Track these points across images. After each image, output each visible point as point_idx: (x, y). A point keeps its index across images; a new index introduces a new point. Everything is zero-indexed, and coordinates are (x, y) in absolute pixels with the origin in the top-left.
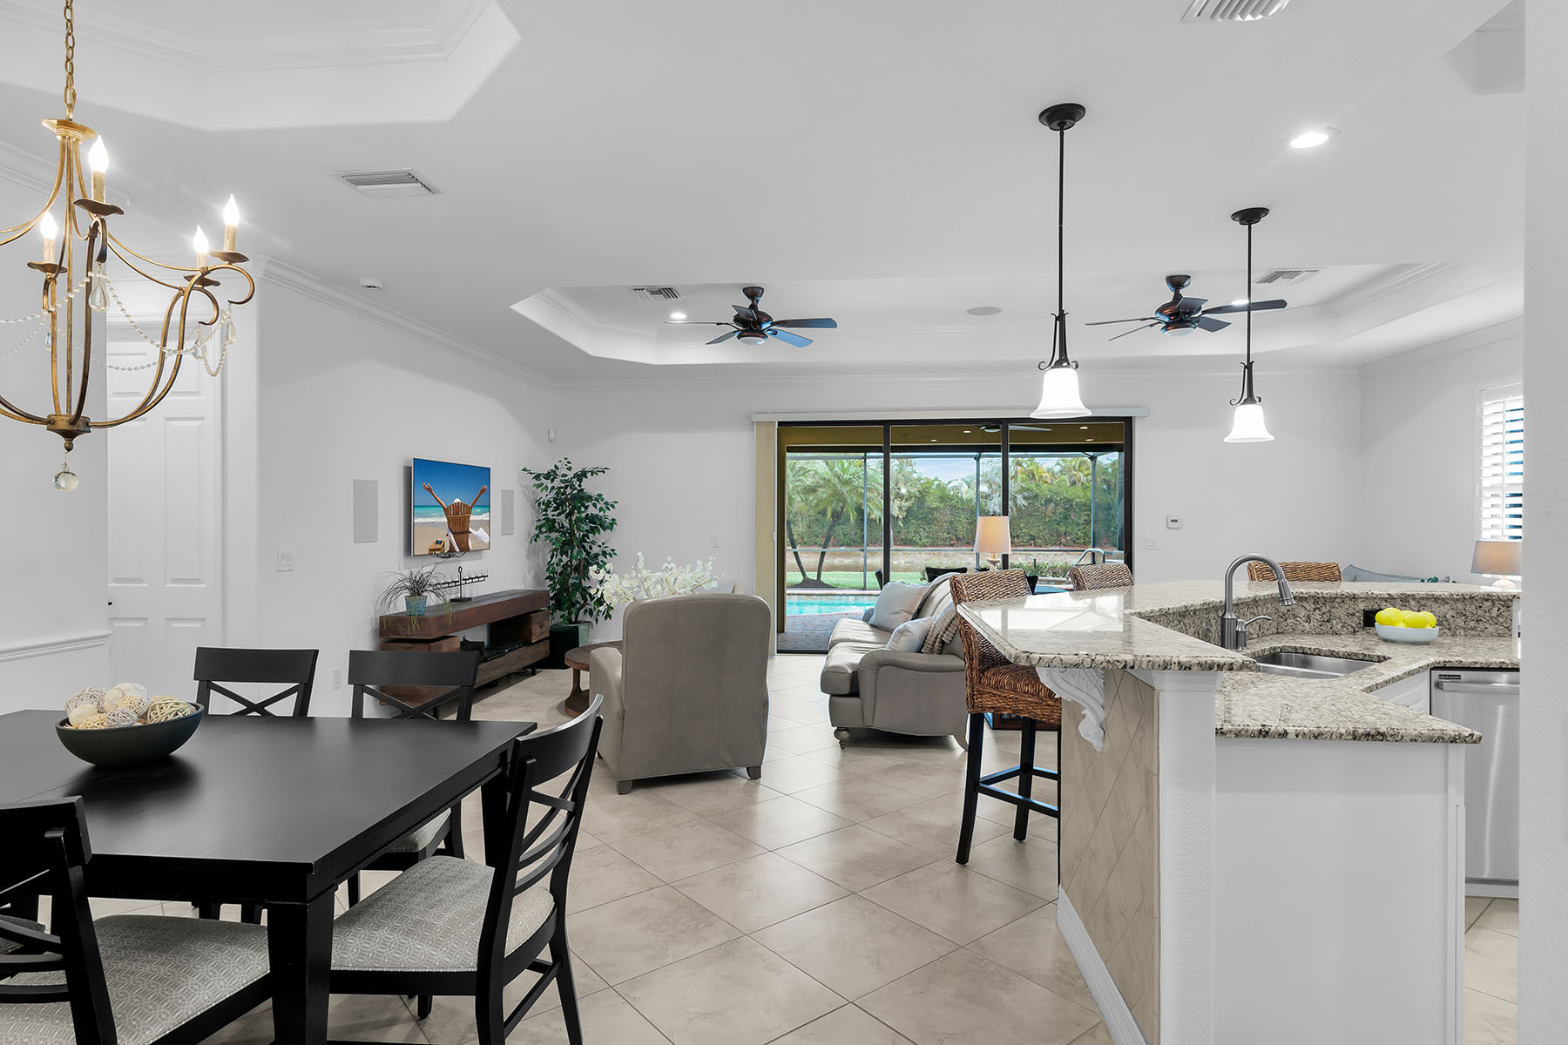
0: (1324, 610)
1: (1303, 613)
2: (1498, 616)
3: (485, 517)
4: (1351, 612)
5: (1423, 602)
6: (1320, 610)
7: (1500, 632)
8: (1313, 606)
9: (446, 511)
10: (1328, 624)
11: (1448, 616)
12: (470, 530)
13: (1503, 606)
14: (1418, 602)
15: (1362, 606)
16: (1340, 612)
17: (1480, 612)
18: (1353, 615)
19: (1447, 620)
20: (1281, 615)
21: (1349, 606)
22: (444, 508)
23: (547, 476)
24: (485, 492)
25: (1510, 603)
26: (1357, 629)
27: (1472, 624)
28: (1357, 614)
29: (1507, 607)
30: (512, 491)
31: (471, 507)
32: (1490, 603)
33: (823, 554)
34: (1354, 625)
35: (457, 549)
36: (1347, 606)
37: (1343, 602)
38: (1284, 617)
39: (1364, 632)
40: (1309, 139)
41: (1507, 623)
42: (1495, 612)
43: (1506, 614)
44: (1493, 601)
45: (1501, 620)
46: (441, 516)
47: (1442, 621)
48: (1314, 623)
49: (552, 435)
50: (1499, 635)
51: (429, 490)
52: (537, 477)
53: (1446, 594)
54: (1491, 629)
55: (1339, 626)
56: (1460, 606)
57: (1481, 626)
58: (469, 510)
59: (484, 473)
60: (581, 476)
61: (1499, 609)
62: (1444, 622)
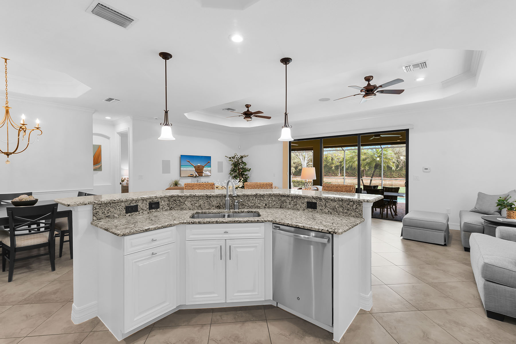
0: (294, 201)
1: (288, 201)
2: (356, 208)
3: (209, 169)
4: (303, 202)
5: (327, 200)
6: (293, 201)
7: (357, 215)
8: (291, 199)
9: (195, 167)
10: (296, 206)
11: (336, 207)
12: (203, 172)
13: (358, 204)
14: (325, 200)
15: (306, 200)
16: (299, 202)
17: (349, 206)
18: (303, 203)
19: (336, 209)
20: (282, 201)
21: (302, 200)
22: (194, 166)
23: (233, 158)
24: (209, 162)
25: (361, 204)
26: (305, 209)
27: (346, 211)
28: (305, 203)
29: (360, 205)
30: (222, 162)
31: (204, 166)
32: (352, 203)
33: (371, 180)
34: (304, 207)
35: (198, 175)
36: (301, 200)
37: (300, 198)
38: (283, 202)
39: (307, 210)
40: (237, 38)
41: (360, 212)
42: (354, 207)
43: (359, 208)
44: (354, 202)
45: (357, 210)
46: (193, 168)
47: (334, 209)
48: (292, 205)
49: (240, 147)
50: (357, 217)
51: (189, 162)
52: (230, 158)
53: (332, 197)
54: (353, 214)
55: (299, 207)
56: (341, 203)
57: (349, 212)
58: (203, 167)
59: (209, 158)
60: (242, 157)
61: (356, 206)
62: (335, 209)
